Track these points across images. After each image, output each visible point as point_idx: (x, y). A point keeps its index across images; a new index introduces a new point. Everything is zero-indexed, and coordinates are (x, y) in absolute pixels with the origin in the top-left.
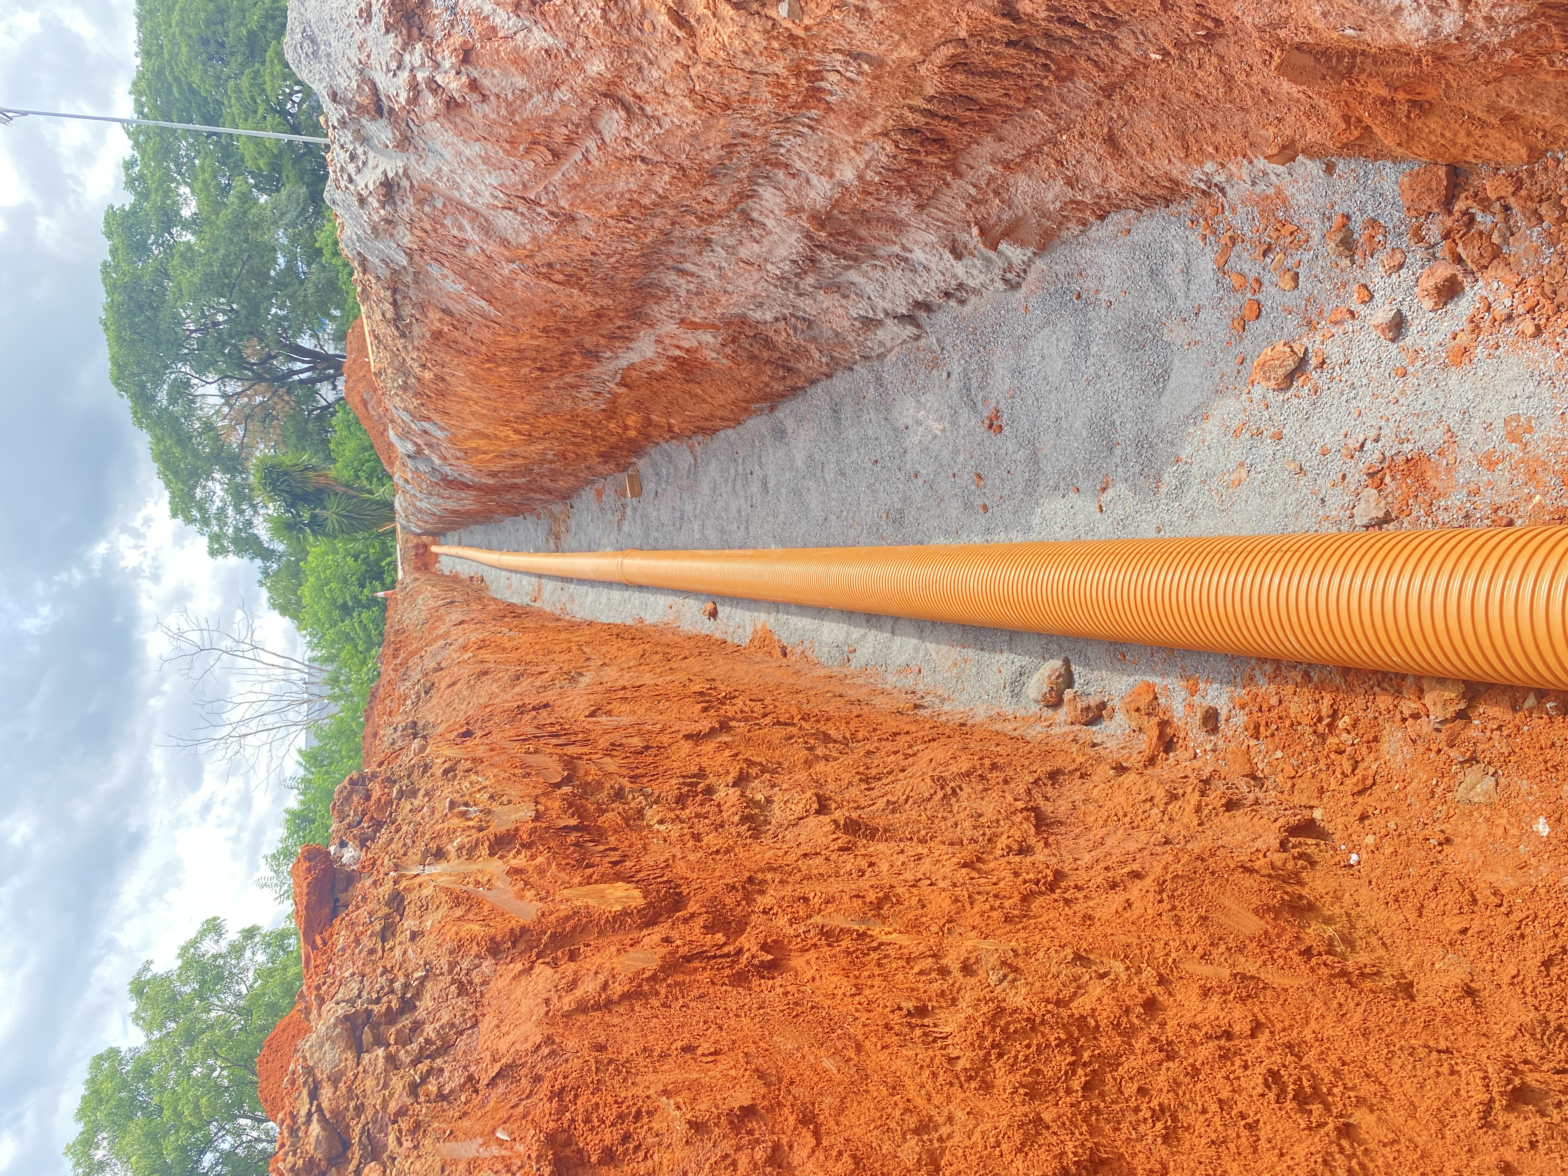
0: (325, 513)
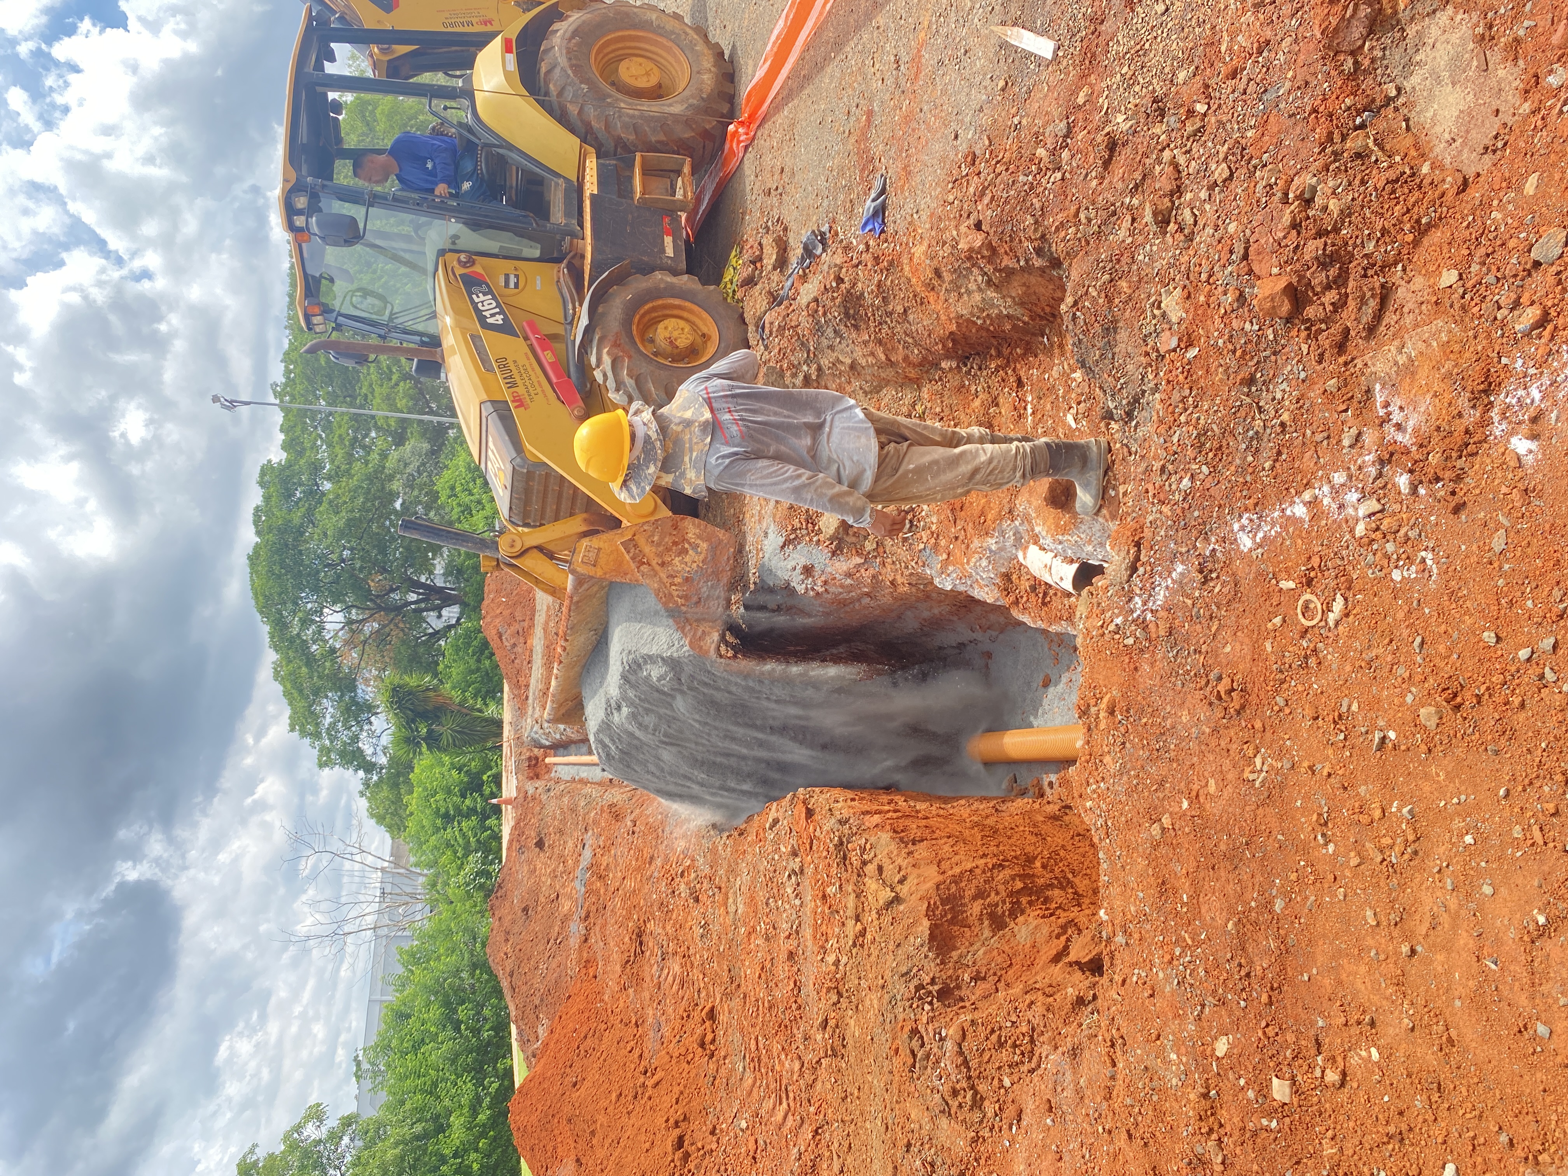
0: (441, 729)
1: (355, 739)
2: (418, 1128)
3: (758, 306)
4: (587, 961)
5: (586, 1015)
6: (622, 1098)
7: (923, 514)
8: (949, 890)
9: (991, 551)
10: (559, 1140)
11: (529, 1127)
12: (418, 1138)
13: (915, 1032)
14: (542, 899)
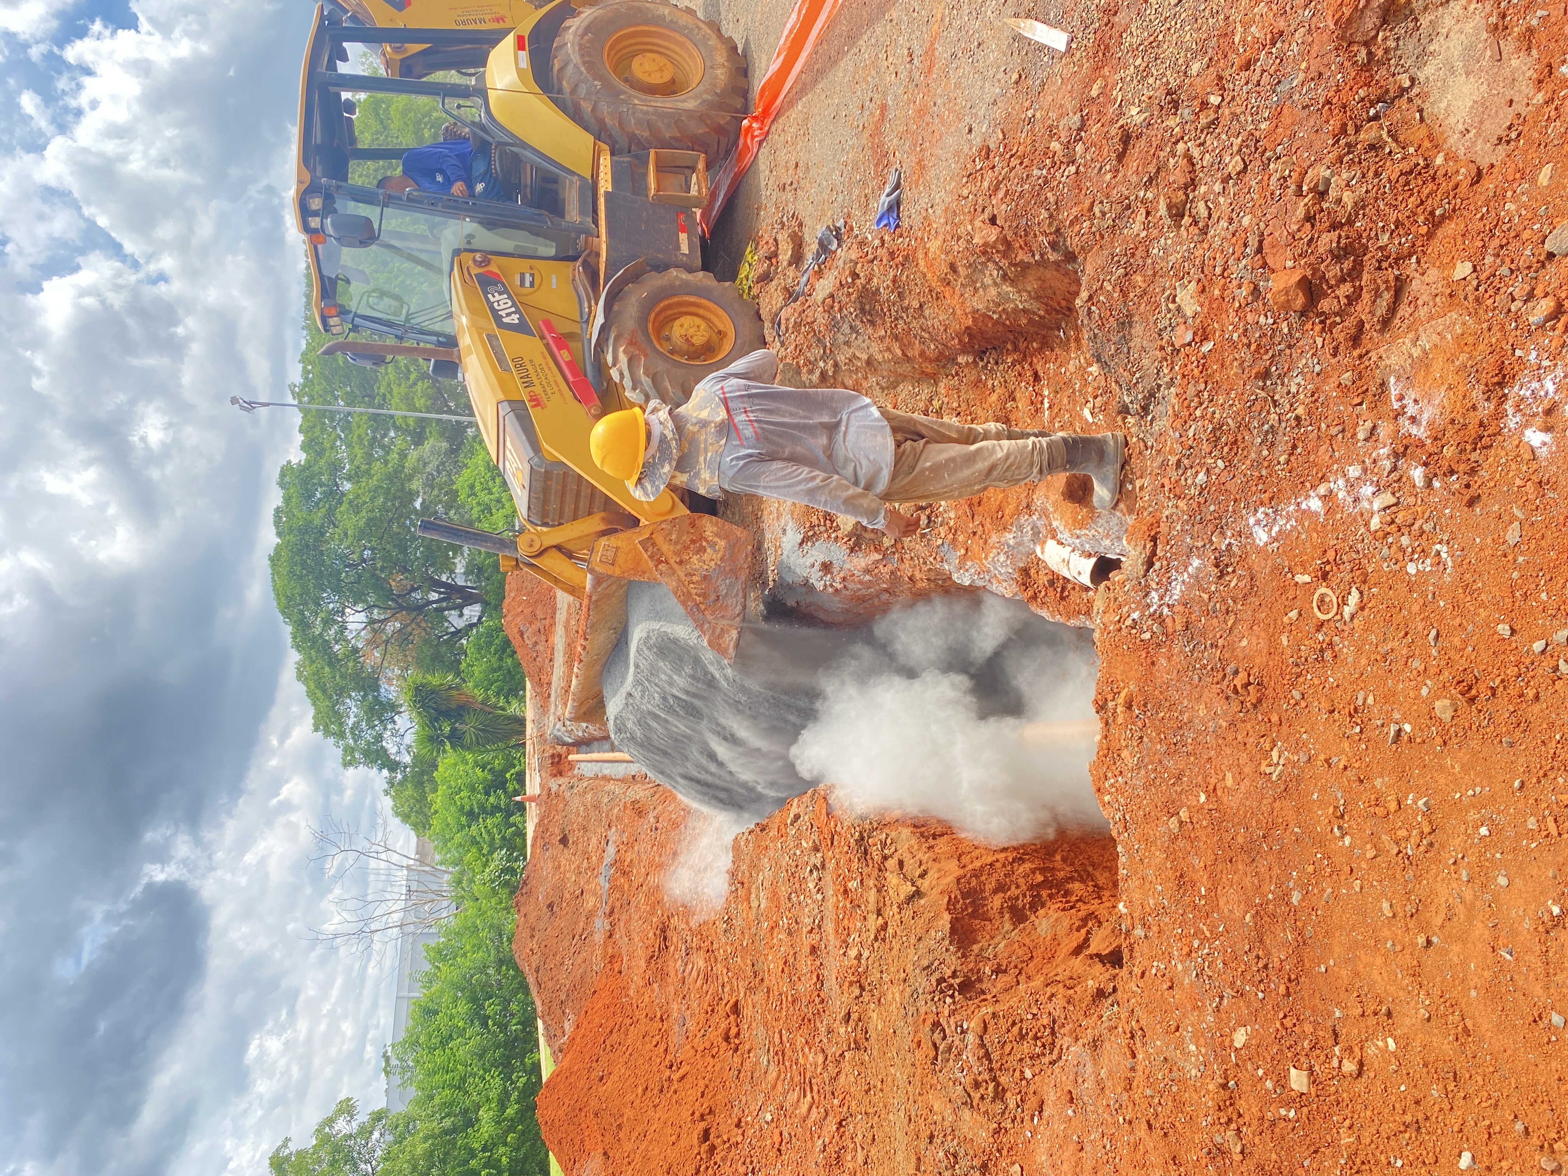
0: (464, 728)
1: (379, 738)
2: (447, 1123)
3: (774, 303)
4: (612, 957)
5: (612, 1009)
6: (648, 1092)
7: (941, 509)
8: (969, 883)
9: (1009, 546)
10: (586, 1134)
11: (556, 1121)
12: (446, 1132)
13: (936, 1025)
14: (567, 895)
